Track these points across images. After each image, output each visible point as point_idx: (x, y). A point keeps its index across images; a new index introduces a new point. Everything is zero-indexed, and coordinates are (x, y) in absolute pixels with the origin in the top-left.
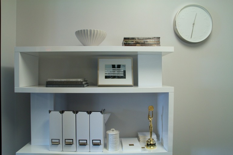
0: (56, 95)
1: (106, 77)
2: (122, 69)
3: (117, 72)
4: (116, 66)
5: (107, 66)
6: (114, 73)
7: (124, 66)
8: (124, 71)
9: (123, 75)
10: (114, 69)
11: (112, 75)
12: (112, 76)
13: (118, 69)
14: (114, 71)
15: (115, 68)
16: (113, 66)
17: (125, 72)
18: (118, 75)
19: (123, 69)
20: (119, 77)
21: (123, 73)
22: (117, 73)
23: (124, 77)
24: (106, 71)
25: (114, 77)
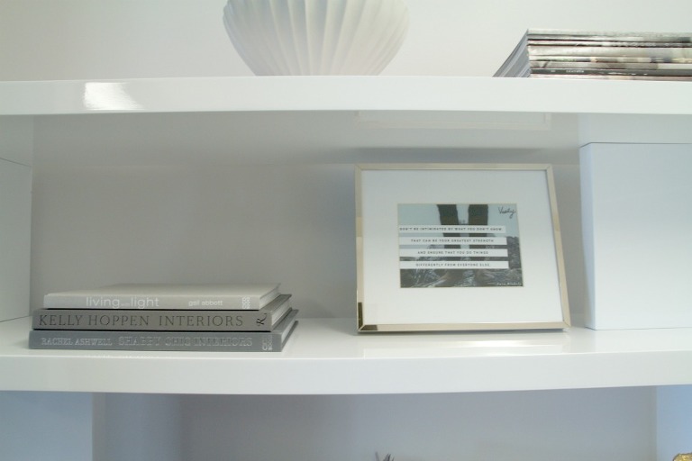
0: (109, 406)
1: (409, 279)
2: (497, 231)
3: (472, 247)
4: (463, 215)
5: (407, 214)
6: (455, 253)
7: (510, 212)
8: (509, 238)
9: (504, 265)
10: (452, 229)
11: (444, 265)
12: (440, 272)
13: (476, 229)
14: (451, 241)
15: (456, 222)
16: (448, 214)
17: (513, 245)
18: (479, 265)
19: (504, 231)
20: (483, 280)
21: (504, 253)
22: (474, 253)
23: (512, 277)
24: (407, 241)
25: (455, 279)
